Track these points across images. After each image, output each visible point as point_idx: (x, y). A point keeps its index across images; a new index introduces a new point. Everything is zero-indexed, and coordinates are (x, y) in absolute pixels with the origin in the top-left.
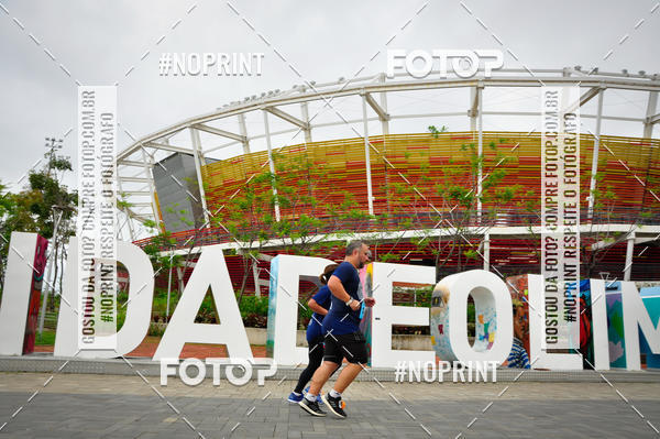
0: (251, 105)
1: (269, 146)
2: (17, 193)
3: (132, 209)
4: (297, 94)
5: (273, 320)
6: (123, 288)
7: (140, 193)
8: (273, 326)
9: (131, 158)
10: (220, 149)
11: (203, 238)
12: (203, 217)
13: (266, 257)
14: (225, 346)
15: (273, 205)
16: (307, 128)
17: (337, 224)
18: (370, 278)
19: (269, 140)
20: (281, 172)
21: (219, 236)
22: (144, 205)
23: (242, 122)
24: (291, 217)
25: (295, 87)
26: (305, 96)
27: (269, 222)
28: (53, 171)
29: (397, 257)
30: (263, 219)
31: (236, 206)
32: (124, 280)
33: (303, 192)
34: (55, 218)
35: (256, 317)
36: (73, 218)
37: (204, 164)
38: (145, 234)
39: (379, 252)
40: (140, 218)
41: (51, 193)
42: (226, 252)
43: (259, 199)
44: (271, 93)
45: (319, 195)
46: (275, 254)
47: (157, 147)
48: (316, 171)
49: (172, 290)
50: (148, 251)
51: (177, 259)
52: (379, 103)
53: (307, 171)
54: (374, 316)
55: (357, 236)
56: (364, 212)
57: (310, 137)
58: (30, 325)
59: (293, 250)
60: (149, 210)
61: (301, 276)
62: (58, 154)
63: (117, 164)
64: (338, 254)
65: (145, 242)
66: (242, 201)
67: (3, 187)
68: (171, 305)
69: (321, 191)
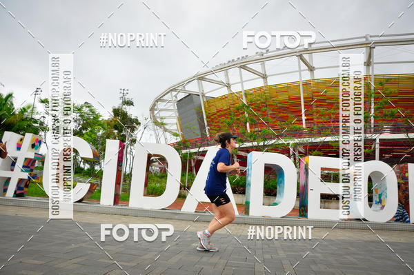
0: (231, 65)
1: (243, 88)
3: (166, 127)
4: (258, 57)
5: (249, 189)
6: (161, 171)
7: (169, 117)
8: (249, 194)
9: (165, 98)
10: (214, 91)
11: (206, 142)
12: (205, 131)
13: (243, 154)
15: (246, 123)
16: (264, 77)
17: (284, 133)
18: (307, 165)
19: (242, 85)
20: (251, 104)
22: (172, 124)
23: (227, 75)
24: (256, 129)
25: (257, 53)
26: (262, 59)
27: (244, 133)
28: (124, 106)
29: (321, 153)
30: (240, 131)
31: (225, 124)
32: (162, 166)
33: (263, 115)
34: (127, 132)
35: (236, 188)
36: (135, 132)
37: (205, 100)
38: (174, 140)
39: (310, 150)
40: (170, 132)
41: (124, 118)
43: (238, 119)
44: (243, 57)
45: (273, 116)
46: (249, 151)
47: (179, 91)
48: (272, 103)
49: (189, 172)
50: (177, 150)
51: (191, 154)
52: (308, 60)
53: (265, 103)
54: (310, 188)
55: (297, 141)
56: (301, 126)
57: (267, 82)
58: (117, 189)
59: (258, 149)
60: (175, 127)
61: (265, 164)
62: (126, 97)
63: (157, 101)
64: (285, 151)
65: (173, 145)
66: (228, 120)
67: (101, 116)
68: (188, 180)
69: (274, 114)
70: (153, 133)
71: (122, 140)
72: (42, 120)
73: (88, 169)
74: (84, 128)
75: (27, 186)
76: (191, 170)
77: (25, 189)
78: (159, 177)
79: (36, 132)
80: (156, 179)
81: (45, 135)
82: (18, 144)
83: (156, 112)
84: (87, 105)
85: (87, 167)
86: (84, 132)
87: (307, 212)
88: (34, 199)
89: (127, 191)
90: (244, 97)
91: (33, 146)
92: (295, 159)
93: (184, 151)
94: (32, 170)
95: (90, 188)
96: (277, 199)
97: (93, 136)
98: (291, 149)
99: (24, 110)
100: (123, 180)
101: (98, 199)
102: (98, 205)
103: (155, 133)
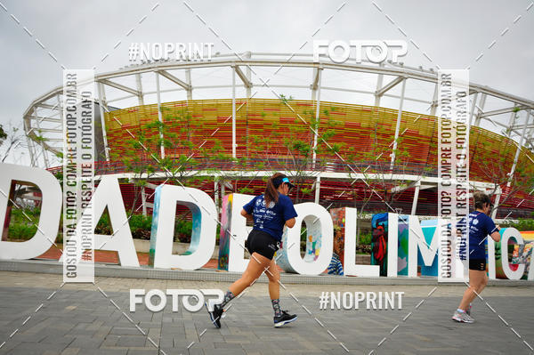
0: (146, 67)
1: (159, 100)
3: (47, 142)
4: (182, 62)
5: (155, 234)
6: (37, 205)
7: (54, 130)
8: (155, 238)
9: (48, 102)
10: (121, 100)
11: (104, 169)
12: (104, 153)
13: (151, 186)
14: (116, 252)
15: (159, 146)
16: (189, 89)
17: (208, 163)
18: (230, 205)
19: (159, 97)
20: (167, 121)
21: (117, 167)
22: (57, 140)
23: (139, 81)
24: (173, 156)
26: (188, 65)
29: (252, 190)
30: (151, 156)
33: (182, 138)
35: (142, 231)
37: (107, 111)
38: (55, 163)
39: (239, 186)
40: (53, 150)
42: (121, 180)
43: (149, 141)
45: (195, 140)
46: (159, 183)
48: (194, 123)
52: (245, 75)
53: (185, 122)
54: (232, 233)
55: (223, 173)
56: (229, 155)
57: (191, 96)
59: (172, 182)
61: (178, 202)
63: (36, 105)
64: (207, 186)
65: (53, 170)
66: (136, 141)
69: (197, 138)
70: (26, 150)
83: (33, 121)
87: (227, 263)
90: (160, 113)
92: (220, 197)
96: (192, 247)
98: (216, 184)
103: (31, 151)
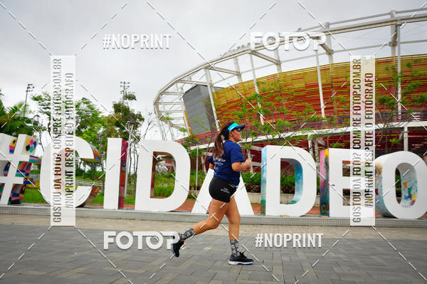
0: (242, 51)
1: (255, 77)
2: (107, 116)
3: (173, 122)
5: (265, 187)
8: (265, 191)
9: (170, 90)
12: (215, 125)
13: (257, 148)
15: (259, 115)
16: (278, 63)
17: (302, 124)
18: (327, 159)
19: (254, 73)
20: (263, 93)
22: (179, 119)
23: (236, 63)
24: (271, 121)
27: (258, 126)
28: (125, 101)
29: (343, 145)
30: (253, 123)
31: (236, 116)
32: (169, 165)
33: (277, 105)
34: (129, 129)
35: (251, 186)
36: (139, 129)
37: (214, 91)
38: (181, 136)
39: (331, 142)
40: (177, 127)
41: (125, 114)
43: (250, 111)
45: (289, 106)
46: (262, 145)
47: (185, 82)
48: (286, 91)
49: (199, 170)
50: (186, 147)
51: (200, 151)
52: (326, 43)
53: (279, 92)
54: (330, 183)
55: (316, 132)
56: (319, 116)
57: (280, 69)
58: (121, 191)
59: (273, 142)
60: (182, 122)
61: (281, 159)
62: (128, 91)
63: (161, 94)
64: (303, 144)
65: (180, 141)
66: (240, 112)
67: (100, 113)
68: (199, 179)
69: (290, 104)
70: (158, 129)
71: (125, 138)
72: (36, 119)
73: (89, 171)
74: (82, 126)
75: (22, 192)
76: (201, 168)
77: (21, 195)
78: (166, 176)
79: (30, 133)
80: (163, 179)
81: (40, 136)
82: (10, 147)
83: (160, 106)
84: (85, 101)
85: (88, 168)
86: (83, 130)
87: (328, 209)
88: (31, 206)
89: (132, 193)
90: (256, 87)
91: (28, 148)
92: (314, 152)
93: (193, 148)
94: (27, 175)
95: (92, 191)
96: (296, 196)
97: (93, 134)
98: (310, 142)
99: (15, 109)
100: (127, 181)
101: (102, 203)
102: (102, 210)
103: (161, 129)
